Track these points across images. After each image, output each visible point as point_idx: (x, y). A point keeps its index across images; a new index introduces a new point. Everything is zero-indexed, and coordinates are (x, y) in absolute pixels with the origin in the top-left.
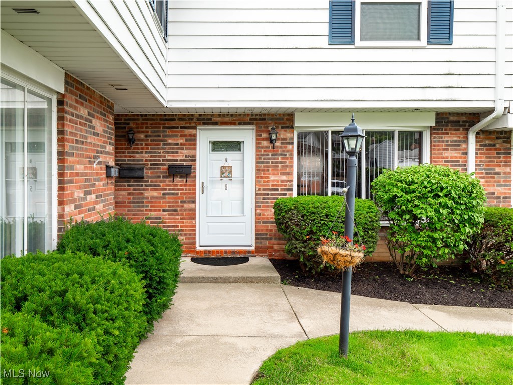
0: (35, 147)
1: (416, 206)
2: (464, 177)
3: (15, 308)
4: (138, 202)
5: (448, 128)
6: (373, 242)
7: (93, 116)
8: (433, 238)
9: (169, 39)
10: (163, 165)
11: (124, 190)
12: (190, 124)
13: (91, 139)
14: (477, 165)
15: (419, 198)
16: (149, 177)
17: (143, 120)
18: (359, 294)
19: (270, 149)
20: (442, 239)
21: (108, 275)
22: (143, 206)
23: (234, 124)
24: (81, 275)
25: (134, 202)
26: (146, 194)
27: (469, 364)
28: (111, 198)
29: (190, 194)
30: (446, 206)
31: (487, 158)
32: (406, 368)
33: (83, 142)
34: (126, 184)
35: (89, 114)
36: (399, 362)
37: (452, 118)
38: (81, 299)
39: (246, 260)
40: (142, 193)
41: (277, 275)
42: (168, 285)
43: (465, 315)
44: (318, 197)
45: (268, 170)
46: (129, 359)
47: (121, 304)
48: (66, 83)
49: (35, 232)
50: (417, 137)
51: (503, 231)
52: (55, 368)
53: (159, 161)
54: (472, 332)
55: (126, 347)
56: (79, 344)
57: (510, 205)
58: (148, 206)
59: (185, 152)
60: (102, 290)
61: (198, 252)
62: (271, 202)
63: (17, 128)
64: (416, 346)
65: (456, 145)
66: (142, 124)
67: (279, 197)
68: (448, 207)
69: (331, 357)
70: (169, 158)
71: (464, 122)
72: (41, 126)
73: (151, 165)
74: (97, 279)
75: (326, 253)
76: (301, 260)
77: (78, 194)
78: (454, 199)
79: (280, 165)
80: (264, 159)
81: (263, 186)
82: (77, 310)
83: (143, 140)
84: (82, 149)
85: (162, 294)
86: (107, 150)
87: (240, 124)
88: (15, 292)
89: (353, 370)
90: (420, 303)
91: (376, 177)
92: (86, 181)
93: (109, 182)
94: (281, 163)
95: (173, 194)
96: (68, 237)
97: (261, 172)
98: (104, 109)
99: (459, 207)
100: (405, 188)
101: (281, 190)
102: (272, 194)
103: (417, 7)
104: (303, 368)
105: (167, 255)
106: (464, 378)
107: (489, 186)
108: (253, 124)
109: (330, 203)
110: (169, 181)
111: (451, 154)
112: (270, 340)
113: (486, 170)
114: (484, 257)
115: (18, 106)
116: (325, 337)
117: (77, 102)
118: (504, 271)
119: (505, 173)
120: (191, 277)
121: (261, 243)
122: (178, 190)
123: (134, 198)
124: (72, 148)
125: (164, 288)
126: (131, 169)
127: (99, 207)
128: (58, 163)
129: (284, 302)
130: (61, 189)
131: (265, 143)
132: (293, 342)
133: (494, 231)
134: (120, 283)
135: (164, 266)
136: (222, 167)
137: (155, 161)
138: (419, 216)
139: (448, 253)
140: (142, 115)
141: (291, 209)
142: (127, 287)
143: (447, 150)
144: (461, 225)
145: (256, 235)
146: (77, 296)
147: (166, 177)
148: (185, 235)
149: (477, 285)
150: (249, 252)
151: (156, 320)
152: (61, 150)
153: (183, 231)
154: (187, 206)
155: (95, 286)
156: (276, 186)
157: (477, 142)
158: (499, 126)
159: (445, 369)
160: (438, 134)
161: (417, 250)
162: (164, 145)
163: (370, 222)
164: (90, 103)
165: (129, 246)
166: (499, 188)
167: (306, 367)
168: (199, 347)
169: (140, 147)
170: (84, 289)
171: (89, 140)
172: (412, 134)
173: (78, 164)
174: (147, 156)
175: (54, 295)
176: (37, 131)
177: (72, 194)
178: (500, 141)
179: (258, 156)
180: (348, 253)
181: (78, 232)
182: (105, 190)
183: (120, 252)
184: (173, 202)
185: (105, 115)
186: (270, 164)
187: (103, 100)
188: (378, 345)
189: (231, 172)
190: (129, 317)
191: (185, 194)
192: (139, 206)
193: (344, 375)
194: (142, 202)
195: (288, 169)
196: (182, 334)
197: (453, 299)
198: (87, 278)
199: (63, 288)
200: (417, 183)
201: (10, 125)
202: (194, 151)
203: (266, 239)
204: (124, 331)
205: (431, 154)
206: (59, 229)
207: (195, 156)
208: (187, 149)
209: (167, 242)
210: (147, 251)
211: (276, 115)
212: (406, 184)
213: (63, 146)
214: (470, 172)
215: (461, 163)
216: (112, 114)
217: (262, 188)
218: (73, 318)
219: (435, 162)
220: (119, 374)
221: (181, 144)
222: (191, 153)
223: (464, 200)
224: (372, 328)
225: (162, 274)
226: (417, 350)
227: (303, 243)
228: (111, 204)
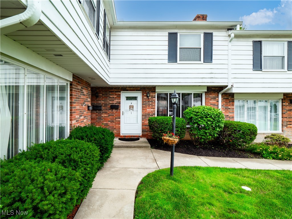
0: (62, 99)
1: (199, 121)
2: (217, 110)
3: (53, 160)
4: (99, 118)
5: (212, 92)
6: (184, 133)
7: (83, 89)
8: (205, 132)
9: (111, 60)
10: (108, 105)
11: (95, 114)
12: (118, 90)
13: (82, 97)
14: (222, 106)
15: (200, 118)
16: (103, 109)
17: (102, 89)
18: (179, 152)
19: (147, 99)
20: (209, 133)
21: (86, 148)
22: (101, 120)
23: (134, 90)
24: (76, 148)
25: (98, 118)
26: (102, 116)
27: (217, 179)
28: (89, 117)
29: (118, 115)
30: (210, 121)
31: (225, 103)
32: (194, 180)
33: (79, 98)
34: (95, 112)
35: (81, 88)
36: (192, 178)
37: (213, 89)
38: (76, 157)
39: (138, 139)
40: (101, 115)
41: (149, 145)
42: (109, 150)
43: (217, 160)
44: (164, 117)
45: (146, 107)
46: (94, 177)
47: (91, 158)
48: (73, 77)
49: (62, 130)
50: (200, 95)
51: (231, 130)
52: (66, 184)
53: (107, 103)
54: (219, 167)
55: (92, 174)
56: (74, 174)
57: (234, 120)
58: (103, 120)
59: (117, 100)
60: (84, 154)
61: (121, 136)
62: (148, 118)
63: (55, 92)
64: (198, 172)
65: (214, 98)
66: (101, 90)
67: (150, 116)
68: (211, 121)
69: (167, 176)
70: (111, 102)
71: (217, 90)
72: (64, 91)
73: (104, 105)
74: (82, 150)
75: (165, 139)
76: (158, 140)
77: (77, 116)
78: (213, 118)
79: (151, 105)
80: (145, 103)
81: (145, 113)
82: (75, 161)
83: (101, 96)
84: (79, 101)
85: (107, 153)
86: (88, 100)
87: (136, 91)
88: (53, 155)
89: (175, 181)
90: (201, 156)
91: (186, 109)
92: (80, 112)
93: (89, 112)
94: (151, 104)
95: (112, 115)
96: (73, 133)
97: (144, 108)
98: (87, 86)
99: (215, 121)
100: (195, 114)
101: (151, 114)
102: (148, 116)
103: (200, 49)
104: (157, 180)
105: (109, 139)
106: (214, 184)
107: (226, 113)
108: (141, 91)
109: (168, 120)
110: (111, 111)
111: (212, 101)
112: (146, 169)
113: (225, 107)
114: (224, 139)
115: (56, 84)
116: (165, 169)
117: (77, 84)
118: (231, 144)
119: (232, 108)
120: (118, 146)
121: (144, 133)
122: (114, 114)
123: (98, 117)
124: (75, 100)
125: (108, 151)
126: (97, 106)
127: (85, 121)
128: (70, 106)
129: (151, 155)
130: (71, 115)
131: (145, 97)
132: (154, 170)
133: (227, 130)
134: (90, 151)
135: (108, 143)
136: (130, 106)
137: (106, 103)
138: (200, 124)
139: (211, 138)
140: (101, 87)
141: (154, 122)
142: (93, 152)
143: (211, 100)
144: (216, 128)
145: (142, 130)
146: (75, 156)
147: (110, 109)
148: (117, 130)
149: (222, 149)
150: (140, 136)
151: (105, 162)
152: (71, 101)
153: (116, 128)
154: (117, 120)
155: (81, 153)
156: (149, 113)
157: (222, 97)
158: (230, 92)
159: (208, 181)
160: (208, 94)
161: (200, 136)
162: (109, 98)
163: (183, 126)
164: (82, 84)
165: (95, 136)
166: (230, 114)
167: (158, 180)
168: (120, 172)
169: (100, 98)
170: (77, 154)
171: (81, 97)
172: (198, 94)
173: (77, 106)
174: (103, 102)
175: (66, 156)
176: (63, 93)
177: (75, 117)
178: (230, 97)
179: (143, 102)
180: (173, 139)
181: (77, 131)
182: (87, 115)
183: (92, 138)
184: (112, 118)
185: (87, 88)
186: (147, 105)
187: (87, 83)
188: (184, 172)
189: (133, 108)
190: (94, 163)
191: (116, 115)
192: (100, 120)
193: (171, 183)
194: (101, 118)
195: (153, 107)
196: (114, 167)
197: (213, 154)
198: (78, 149)
199: (70, 153)
200: (200, 113)
201: (53, 91)
202: (120, 100)
203: (146, 132)
204: (92, 168)
205: (205, 101)
206: (70, 129)
207: (120, 102)
208: (117, 99)
209: (109, 134)
210: (101, 137)
211: (149, 87)
212: (196, 113)
213: (72, 100)
214: (219, 108)
215: (216, 105)
216: (90, 87)
217: (144, 113)
218: (73, 164)
219: (207, 104)
220: (90, 183)
221: (115, 98)
222: (119, 101)
223: (216, 119)
224: (182, 165)
225: (107, 146)
226: (198, 173)
227: (158, 134)
228: (89, 119)
